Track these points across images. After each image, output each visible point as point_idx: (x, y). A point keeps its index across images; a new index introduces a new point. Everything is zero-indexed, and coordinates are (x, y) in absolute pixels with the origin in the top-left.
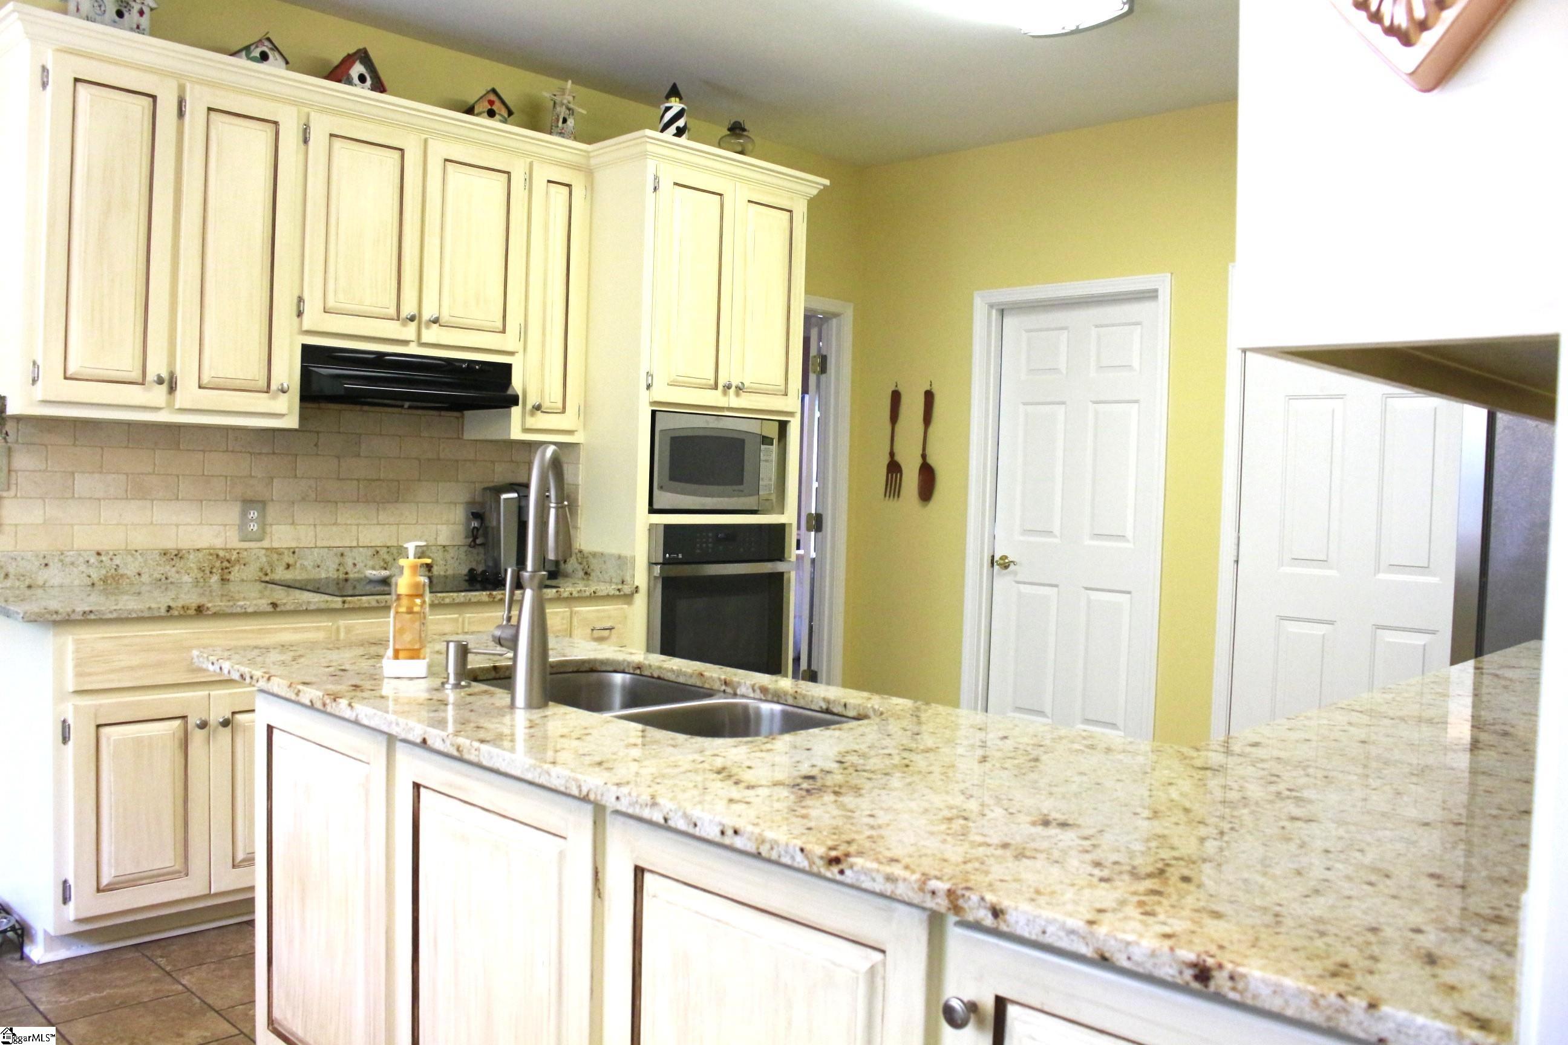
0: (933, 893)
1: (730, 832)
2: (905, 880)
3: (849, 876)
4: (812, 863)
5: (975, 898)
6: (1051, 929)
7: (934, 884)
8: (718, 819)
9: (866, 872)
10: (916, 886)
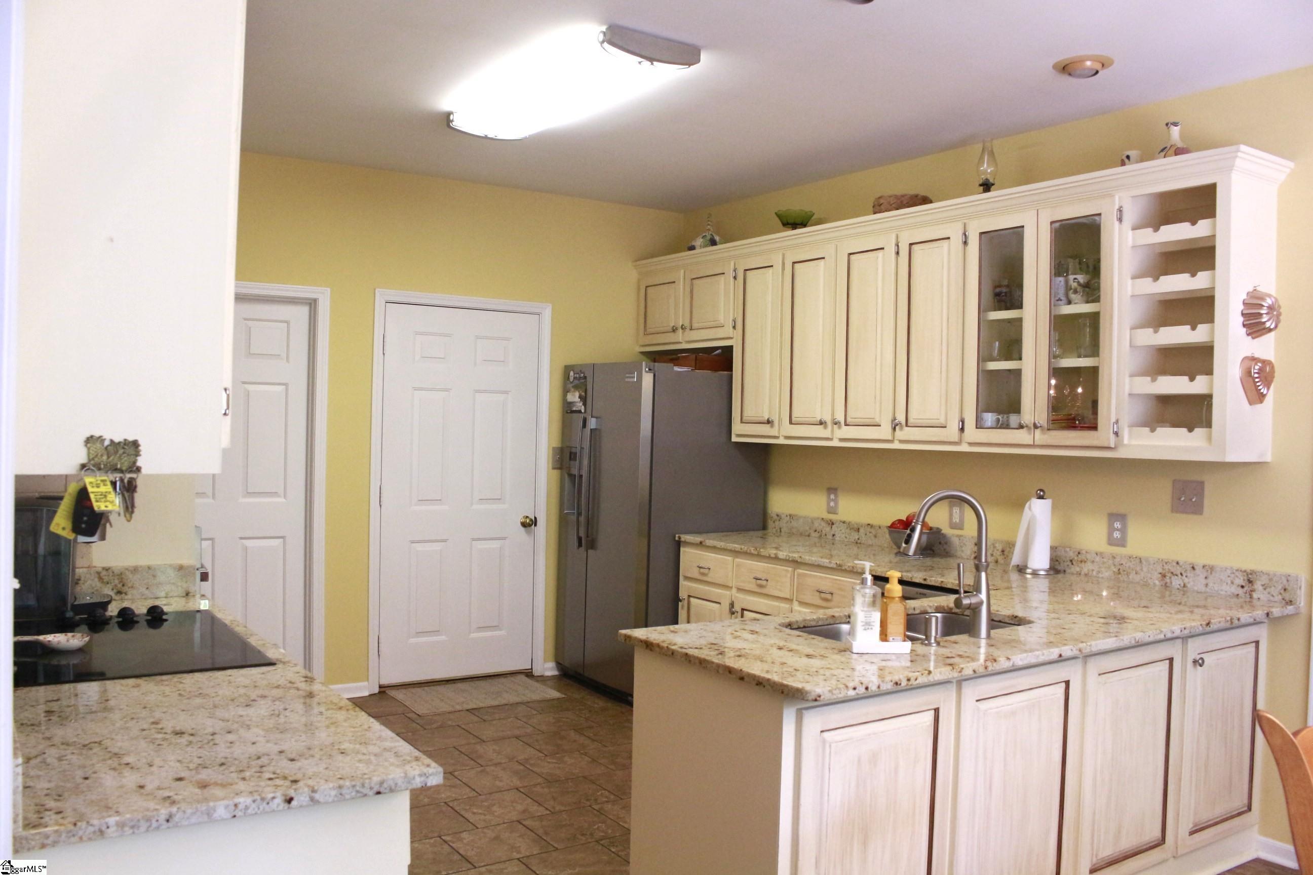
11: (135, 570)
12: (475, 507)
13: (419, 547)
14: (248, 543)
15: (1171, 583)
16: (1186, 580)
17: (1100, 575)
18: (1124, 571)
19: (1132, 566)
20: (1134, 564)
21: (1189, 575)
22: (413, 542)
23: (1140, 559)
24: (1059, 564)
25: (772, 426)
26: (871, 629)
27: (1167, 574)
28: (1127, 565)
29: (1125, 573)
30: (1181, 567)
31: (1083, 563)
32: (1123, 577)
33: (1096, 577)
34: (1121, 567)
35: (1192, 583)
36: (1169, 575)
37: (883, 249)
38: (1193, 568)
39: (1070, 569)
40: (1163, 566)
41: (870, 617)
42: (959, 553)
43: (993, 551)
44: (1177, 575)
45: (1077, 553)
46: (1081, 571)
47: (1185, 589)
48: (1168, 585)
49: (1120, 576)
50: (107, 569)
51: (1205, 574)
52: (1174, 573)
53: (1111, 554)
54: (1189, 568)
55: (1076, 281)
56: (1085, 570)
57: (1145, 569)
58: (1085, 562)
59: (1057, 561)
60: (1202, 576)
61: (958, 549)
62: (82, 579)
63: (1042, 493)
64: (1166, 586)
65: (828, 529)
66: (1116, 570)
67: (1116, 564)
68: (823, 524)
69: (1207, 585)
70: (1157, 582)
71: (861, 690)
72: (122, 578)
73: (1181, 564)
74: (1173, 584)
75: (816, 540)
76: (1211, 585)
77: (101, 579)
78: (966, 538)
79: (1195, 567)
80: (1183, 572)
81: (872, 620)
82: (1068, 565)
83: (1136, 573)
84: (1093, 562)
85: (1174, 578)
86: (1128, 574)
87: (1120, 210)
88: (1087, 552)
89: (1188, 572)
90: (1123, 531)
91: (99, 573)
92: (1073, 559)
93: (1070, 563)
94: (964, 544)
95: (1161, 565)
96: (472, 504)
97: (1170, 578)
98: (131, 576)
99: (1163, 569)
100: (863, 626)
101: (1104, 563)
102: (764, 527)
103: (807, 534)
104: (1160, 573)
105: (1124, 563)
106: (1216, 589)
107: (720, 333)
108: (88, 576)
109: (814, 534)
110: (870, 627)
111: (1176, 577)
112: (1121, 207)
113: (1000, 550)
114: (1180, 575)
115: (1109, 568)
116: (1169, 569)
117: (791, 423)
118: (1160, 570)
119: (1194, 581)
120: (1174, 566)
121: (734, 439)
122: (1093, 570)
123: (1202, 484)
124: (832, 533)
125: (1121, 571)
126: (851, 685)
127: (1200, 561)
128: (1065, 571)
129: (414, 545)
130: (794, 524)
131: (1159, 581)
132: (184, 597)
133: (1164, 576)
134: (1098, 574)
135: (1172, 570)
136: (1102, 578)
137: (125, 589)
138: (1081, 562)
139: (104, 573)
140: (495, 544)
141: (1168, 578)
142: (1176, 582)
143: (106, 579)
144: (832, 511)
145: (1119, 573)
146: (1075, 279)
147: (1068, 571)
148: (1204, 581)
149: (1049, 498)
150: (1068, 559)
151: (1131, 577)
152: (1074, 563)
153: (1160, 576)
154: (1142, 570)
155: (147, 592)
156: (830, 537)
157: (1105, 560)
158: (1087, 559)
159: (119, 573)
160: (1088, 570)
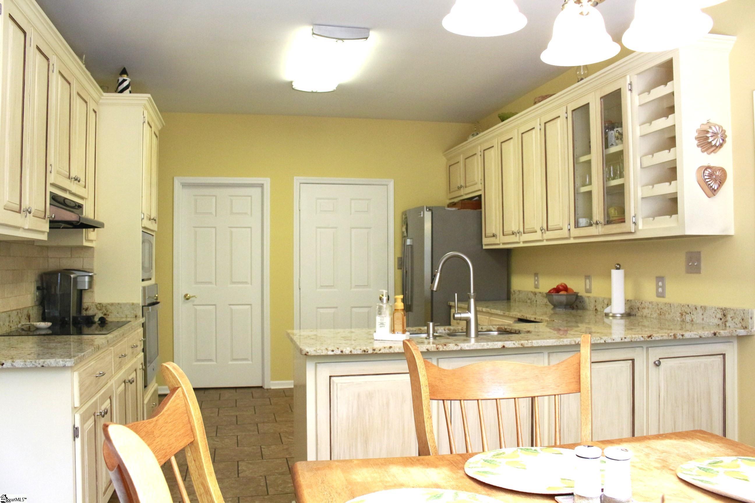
0: (671, 336)
1: (623, 339)
2: (665, 335)
3: (653, 338)
4: (644, 339)
5: (678, 334)
6: (692, 335)
7: (670, 334)
8: (620, 336)
9: (657, 337)
10: (667, 336)
11: (112, 304)
12: (352, 290)
13: (321, 311)
14: (233, 307)
15: (686, 319)
16: (693, 317)
17: (652, 316)
18: (663, 313)
19: (667, 309)
20: (667, 308)
21: (694, 313)
22: (318, 308)
23: (670, 304)
24: (633, 310)
25: (496, 238)
26: (384, 326)
27: (683, 313)
28: (664, 309)
29: (663, 314)
30: (690, 308)
31: (644, 309)
32: (662, 317)
33: (650, 317)
34: (661, 310)
35: (696, 318)
36: (684, 314)
37: (534, 128)
38: (696, 308)
39: (638, 313)
40: (681, 308)
41: (383, 320)
42: (588, 308)
43: (603, 305)
44: (688, 314)
45: (640, 303)
46: (643, 314)
47: (692, 322)
48: (684, 320)
49: (661, 316)
50: (100, 304)
51: (702, 312)
52: (687, 312)
53: (656, 302)
54: (694, 309)
55: (618, 132)
56: (645, 314)
57: (673, 311)
58: (645, 308)
59: (632, 309)
60: (700, 314)
61: (588, 305)
62: (89, 308)
63: (618, 266)
64: (683, 321)
65: (534, 298)
66: (659, 312)
67: (659, 308)
68: (532, 294)
69: (703, 319)
70: (679, 319)
71: (339, 352)
72: (106, 308)
73: (690, 306)
74: (687, 319)
75: (530, 304)
76: (705, 319)
77: (97, 308)
78: (591, 298)
79: (697, 308)
80: (691, 312)
81: (384, 321)
82: (637, 311)
83: (669, 314)
84: (648, 308)
85: (687, 316)
86: (665, 315)
87: (630, 84)
88: (645, 302)
89: (694, 311)
90: (663, 287)
91: (96, 305)
92: (639, 307)
93: (637, 310)
94: (591, 301)
95: (680, 307)
96: (351, 288)
97: (685, 316)
98: (110, 307)
99: (682, 310)
100: (380, 325)
101: (653, 308)
102: (508, 299)
103: (525, 301)
104: (680, 313)
105: (663, 308)
106: (708, 321)
107: (476, 188)
108: (92, 306)
109: (529, 301)
110: (383, 326)
111: (688, 315)
112: (631, 82)
113: (606, 304)
114: (689, 314)
115: (656, 311)
116: (684, 310)
117: (503, 235)
118: (680, 311)
119: (697, 317)
120: (686, 308)
121: (484, 247)
122: (648, 313)
123: (699, 253)
124: (536, 299)
125: (661, 313)
126: (330, 349)
127: (699, 304)
128: (635, 315)
129: (318, 309)
130: (520, 296)
131: (680, 319)
132: (134, 318)
133: (682, 315)
134: (651, 316)
135: (686, 311)
136: (653, 318)
137: (108, 313)
138: (643, 308)
139: (98, 305)
140: (366, 310)
141: (684, 316)
142: (688, 318)
143: (99, 308)
144: (536, 287)
145: (661, 315)
146: (617, 130)
147: (637, 315)
148: (702, 317)
149: (622, 269)
150: (637, 307)
151: (666, 316)
152: (640, 309)
153: (680, 315)
154: (671, 311)
155: (118, 315)
156: (535, 302)
157: (654, 306)
158: (646, 307)
159: (105, 305)
160: (646, 314)
